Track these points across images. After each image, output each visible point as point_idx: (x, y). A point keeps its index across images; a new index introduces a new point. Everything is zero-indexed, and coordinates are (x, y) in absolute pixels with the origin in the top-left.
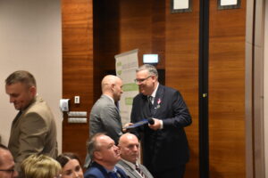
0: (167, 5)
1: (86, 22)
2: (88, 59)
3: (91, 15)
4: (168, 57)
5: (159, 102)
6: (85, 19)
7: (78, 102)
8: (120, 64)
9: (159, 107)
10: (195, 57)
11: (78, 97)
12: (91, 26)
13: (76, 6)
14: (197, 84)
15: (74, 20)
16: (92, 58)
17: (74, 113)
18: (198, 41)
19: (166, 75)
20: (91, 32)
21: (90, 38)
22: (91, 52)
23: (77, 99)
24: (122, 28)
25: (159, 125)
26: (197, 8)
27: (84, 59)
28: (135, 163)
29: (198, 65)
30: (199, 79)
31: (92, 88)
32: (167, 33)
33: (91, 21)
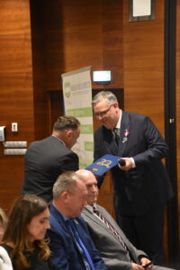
0: (125, 11)
1: (22, 32)
2: (27, 78)
3: (28, 23)
4: (127, 74)
5: (126, 134)
6: (21, 29)
7: (16, 130)
8: (68, 84)
9: (125, 139)
10: (160, 74)
11: (16, 124)
12: (29, 37)
13: (10, 13)
14: (163, 107)
15: (9, 30)
16: (31, 76)
17: (11, 143)
18: (162, 56)
19: (125, 97)
20: (29, 44)
21: (29, 52)
22: (31, 69)
23: (15, 127)
24: (67, 39)
25: (131, 165)
26: (162, 15)
27: (21, 78)
28: (92, 205)
29: (163, 84)
30: (165, 101)
31: (32, 113)
32: (126, 46)
33: (29, 31)
